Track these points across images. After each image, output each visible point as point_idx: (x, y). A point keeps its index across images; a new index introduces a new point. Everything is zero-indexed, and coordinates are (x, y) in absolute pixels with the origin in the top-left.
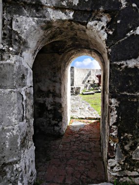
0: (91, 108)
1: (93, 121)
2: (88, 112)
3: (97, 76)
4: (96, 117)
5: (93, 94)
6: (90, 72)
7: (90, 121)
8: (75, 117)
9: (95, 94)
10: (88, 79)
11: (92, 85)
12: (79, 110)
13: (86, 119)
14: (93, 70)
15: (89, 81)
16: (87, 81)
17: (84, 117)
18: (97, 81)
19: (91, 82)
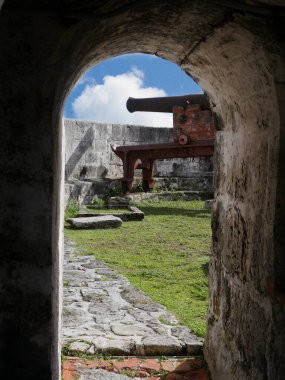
0: (136, 296)
1: (172, 364)
2: (129, 318)
3: (119, 152)
4: (178, 343)
5: (113, 225)
6: (90, 133)
7: (153, 363)
8: (82, 347)
9: (124, 224)
10: (83, 162)
11: (97, 188)
12: (86, 305)
13: (134, 351)
14: (103, 128)
15: (84, 171)
16: (77, 170)
17: (119, 344)
18: (116, 172)
19: (94, 176)
